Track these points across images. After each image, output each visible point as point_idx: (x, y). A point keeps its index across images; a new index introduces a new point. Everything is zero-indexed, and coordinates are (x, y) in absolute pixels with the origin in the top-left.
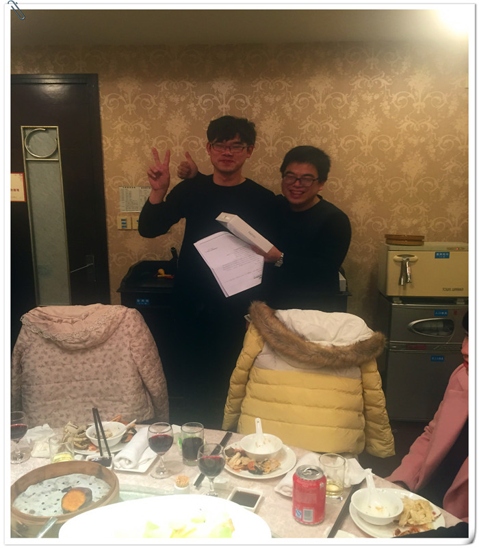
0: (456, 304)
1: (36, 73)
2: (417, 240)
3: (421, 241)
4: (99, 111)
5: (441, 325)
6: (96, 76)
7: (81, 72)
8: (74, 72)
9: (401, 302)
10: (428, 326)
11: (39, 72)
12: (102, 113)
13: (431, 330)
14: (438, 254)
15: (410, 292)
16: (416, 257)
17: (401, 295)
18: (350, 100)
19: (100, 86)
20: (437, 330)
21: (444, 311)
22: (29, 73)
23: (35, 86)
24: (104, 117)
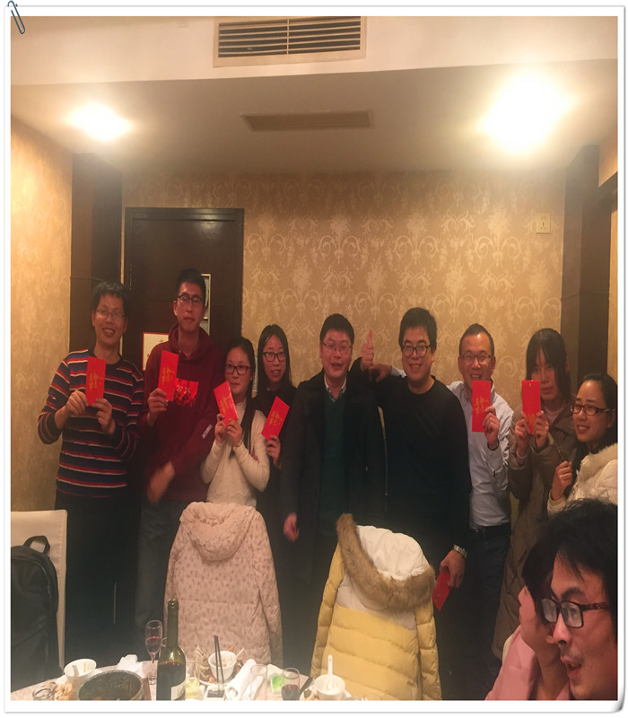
1: (198, 207)
4: (242, 256)
6: (243, 211)
7: (232, 206)
8: (227, 206)
11: (201, 206)
12: (245, 260)
18: (440, 246)
19: (245, 224)
22: (193, 206)
23: (197, 223)
24: (246, 264)
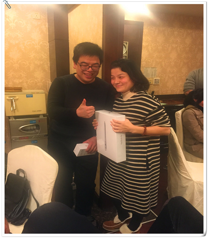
0: (39, 117)
2: (19, 90)
3: (21, 90)
5: (35, 127)
9: (14, 118)
10: (29, 128)
13: (31, 130)
14: (27, 96)
15: (17, 114)
16: (17, 97)
17: (13, 115)
20: (34, 129)
21: (34, 121)
